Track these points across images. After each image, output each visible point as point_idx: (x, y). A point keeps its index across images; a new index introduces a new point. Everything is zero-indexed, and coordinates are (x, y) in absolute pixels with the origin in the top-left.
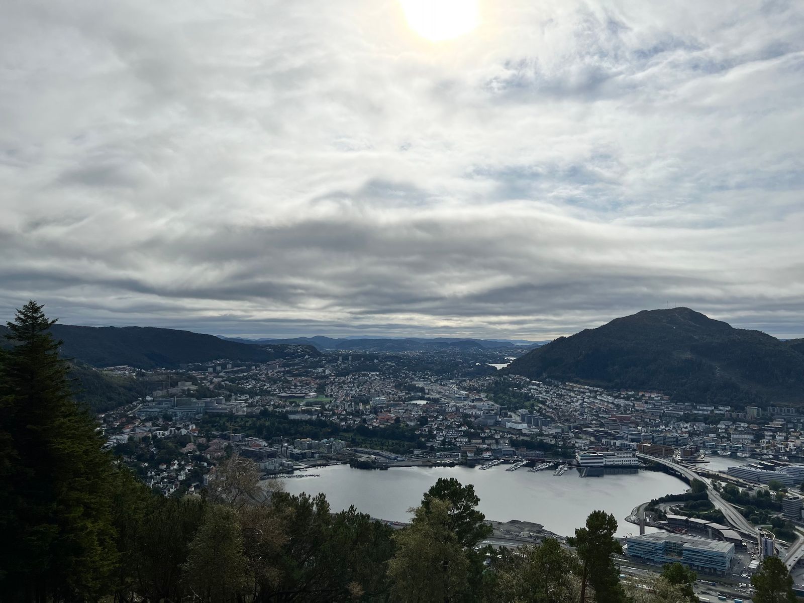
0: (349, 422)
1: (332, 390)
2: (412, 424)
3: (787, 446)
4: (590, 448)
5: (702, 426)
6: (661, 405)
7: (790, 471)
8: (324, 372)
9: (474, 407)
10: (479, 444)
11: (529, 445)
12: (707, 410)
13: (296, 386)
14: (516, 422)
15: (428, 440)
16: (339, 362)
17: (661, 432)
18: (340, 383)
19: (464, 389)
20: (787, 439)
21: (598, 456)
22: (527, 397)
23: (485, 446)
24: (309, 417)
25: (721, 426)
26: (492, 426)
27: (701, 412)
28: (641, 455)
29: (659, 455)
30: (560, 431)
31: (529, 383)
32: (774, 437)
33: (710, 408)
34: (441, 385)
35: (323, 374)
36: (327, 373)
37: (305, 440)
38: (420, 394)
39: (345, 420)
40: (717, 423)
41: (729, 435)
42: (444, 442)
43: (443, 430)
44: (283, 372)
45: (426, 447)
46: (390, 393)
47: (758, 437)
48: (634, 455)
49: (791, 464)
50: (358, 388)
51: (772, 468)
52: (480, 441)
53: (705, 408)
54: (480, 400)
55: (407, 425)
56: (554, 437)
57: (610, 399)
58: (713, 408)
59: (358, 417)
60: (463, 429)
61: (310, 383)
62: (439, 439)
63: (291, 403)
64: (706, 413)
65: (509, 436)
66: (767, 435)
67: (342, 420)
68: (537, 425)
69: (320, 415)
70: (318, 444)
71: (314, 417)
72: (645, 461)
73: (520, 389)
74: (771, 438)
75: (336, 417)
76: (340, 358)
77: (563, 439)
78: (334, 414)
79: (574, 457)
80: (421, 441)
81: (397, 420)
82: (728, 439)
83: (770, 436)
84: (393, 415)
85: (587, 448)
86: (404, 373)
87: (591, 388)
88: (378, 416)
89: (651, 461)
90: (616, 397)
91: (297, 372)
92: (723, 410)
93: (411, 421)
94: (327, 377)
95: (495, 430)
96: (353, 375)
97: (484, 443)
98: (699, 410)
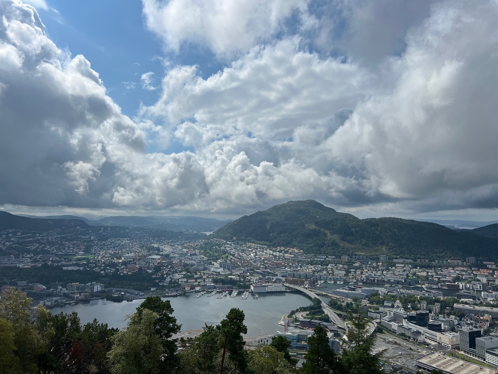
0: (106, 271)
1: (95, 250)
2: (150, 271)
3: (362, 277)
4: (259, 282)
5: (319, 267)
6: (299, 256)
7: (363, 291)
8: (90, 238)
9: (192, 259)
10: (194, 282)
11: (223, 282)
12: (322, 258)
13: (69, 247)
14: (216, 267)
15: (160, 282)
16: (101, 231)
17: (298, 271)
18: (101, 245)
19: (185, 248)
20: (362, 273)
21: (263, 286)
22: (224, 252)
23: (197, 283)
24: (78, 268)
25: (329, 266)
26: (202, 271)
27: (319, 259)
28: (287, 285)
29: (297, 285)
30: (242, 272)
31: (225, 244)
32: (355, 272)
33: (324, 257)
34: (171, 246)
35: (89, 239)
36: (92, 239)
37: (75, 284)
38: (156, 252)
39: (104, 269)
40: (327, 265)
41: (333, 271)
42: (171, 282)
43: (170, 274)
44: (60, 237)
45: (159, 286)
46: (136, 252)
47: (348, 272)
48: (283, 285)
49: (363, 287)
50: (114, 248)
51: (354, 290)
52: (194, 280)
53: (321, 257)
54: (195, 255)
55: (147, 272)
56: (239, 276)
57: (271, 252)
58: (326, 257)
59: (113, 267)
60: (184, 273)
61: (79, 245)
62: (168, 280)
63: (65, 259)
64: (322, 259)
65: (212, 276)
66: (352, 272)
67: (102, 270)
68: (229, 269)
69: (86, 267)
70: (84, 286)
71: (81, 268)
72: (289, 288)
73: (220, 247)
74: (354, 273)
75: (97, 268)
76: (102, 228)
77: (244, 277)
78: (96, 266)
79: (250, 288)
80: (156, 282)
81: (140, 269)
82: (333, 274)
83: (354, 271)
84: (137, 266)
85: (257, 282)
86: (146, 239)
87: (261, 246)
88: (127, 266)
89: (292, 288)
90: (274, 251)
91: (70, 238)
92: (330, 258)
93: (150, 269)
94: (92, 241)
95: (203, 273)
96: (111, 240)
97: (196, 281)
98: (319, 258)
